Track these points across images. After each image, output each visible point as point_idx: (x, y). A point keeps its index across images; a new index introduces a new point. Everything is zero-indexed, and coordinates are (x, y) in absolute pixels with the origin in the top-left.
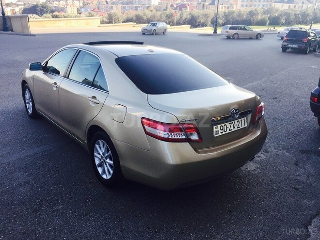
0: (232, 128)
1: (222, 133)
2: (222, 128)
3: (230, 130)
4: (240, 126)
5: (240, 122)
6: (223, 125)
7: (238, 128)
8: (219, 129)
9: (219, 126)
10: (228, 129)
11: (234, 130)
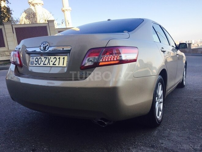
0: (46, 63)
1: (36, 64)
2: (37, 60)
3: (44, 64)
4: (57, 63)
5: (58, 60)
6: (38, 57)
7: (53, 64)
8: (34, 60)
9: (35, 58)
10: (42, 63)
11: (48, 65)
